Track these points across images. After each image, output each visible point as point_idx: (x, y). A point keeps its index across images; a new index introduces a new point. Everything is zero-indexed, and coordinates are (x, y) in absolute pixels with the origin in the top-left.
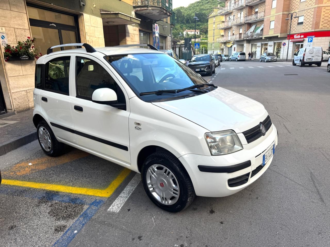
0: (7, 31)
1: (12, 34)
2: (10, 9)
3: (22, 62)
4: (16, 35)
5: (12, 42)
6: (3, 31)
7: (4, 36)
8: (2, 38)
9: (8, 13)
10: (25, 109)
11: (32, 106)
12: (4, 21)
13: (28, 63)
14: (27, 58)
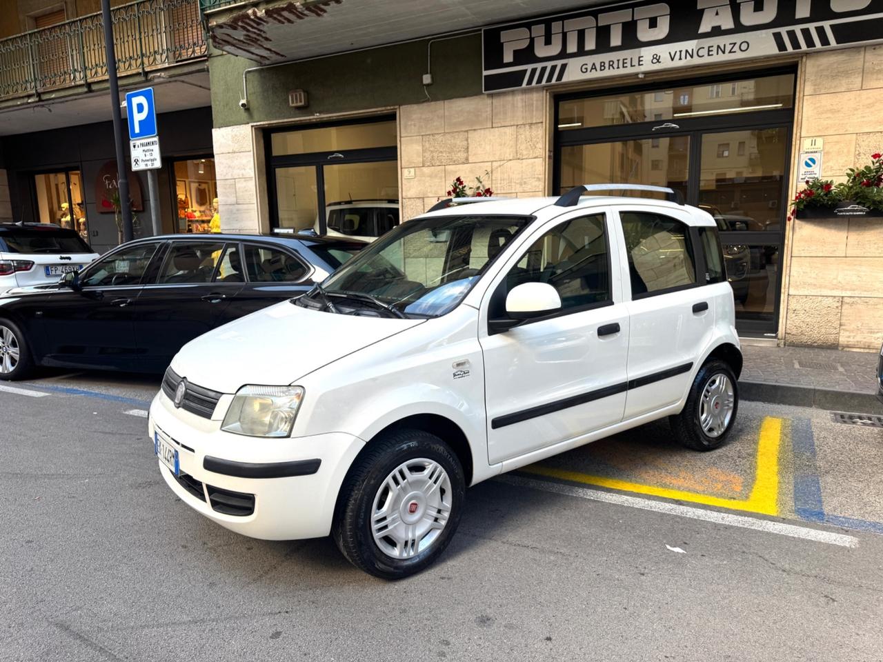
0: (828, 146)
1: (845, 151)
2: (862, 87)
3: (853, 222)
4: (857, 152)
5: (838, 171)
6: (816, 147)
7: (814, 158)
8: (807, 165)
9: (847, 100)
10: (820, 342)
11: (848, 342)
12: (830, 122)
13: (877, 224)
14: (861, 213)
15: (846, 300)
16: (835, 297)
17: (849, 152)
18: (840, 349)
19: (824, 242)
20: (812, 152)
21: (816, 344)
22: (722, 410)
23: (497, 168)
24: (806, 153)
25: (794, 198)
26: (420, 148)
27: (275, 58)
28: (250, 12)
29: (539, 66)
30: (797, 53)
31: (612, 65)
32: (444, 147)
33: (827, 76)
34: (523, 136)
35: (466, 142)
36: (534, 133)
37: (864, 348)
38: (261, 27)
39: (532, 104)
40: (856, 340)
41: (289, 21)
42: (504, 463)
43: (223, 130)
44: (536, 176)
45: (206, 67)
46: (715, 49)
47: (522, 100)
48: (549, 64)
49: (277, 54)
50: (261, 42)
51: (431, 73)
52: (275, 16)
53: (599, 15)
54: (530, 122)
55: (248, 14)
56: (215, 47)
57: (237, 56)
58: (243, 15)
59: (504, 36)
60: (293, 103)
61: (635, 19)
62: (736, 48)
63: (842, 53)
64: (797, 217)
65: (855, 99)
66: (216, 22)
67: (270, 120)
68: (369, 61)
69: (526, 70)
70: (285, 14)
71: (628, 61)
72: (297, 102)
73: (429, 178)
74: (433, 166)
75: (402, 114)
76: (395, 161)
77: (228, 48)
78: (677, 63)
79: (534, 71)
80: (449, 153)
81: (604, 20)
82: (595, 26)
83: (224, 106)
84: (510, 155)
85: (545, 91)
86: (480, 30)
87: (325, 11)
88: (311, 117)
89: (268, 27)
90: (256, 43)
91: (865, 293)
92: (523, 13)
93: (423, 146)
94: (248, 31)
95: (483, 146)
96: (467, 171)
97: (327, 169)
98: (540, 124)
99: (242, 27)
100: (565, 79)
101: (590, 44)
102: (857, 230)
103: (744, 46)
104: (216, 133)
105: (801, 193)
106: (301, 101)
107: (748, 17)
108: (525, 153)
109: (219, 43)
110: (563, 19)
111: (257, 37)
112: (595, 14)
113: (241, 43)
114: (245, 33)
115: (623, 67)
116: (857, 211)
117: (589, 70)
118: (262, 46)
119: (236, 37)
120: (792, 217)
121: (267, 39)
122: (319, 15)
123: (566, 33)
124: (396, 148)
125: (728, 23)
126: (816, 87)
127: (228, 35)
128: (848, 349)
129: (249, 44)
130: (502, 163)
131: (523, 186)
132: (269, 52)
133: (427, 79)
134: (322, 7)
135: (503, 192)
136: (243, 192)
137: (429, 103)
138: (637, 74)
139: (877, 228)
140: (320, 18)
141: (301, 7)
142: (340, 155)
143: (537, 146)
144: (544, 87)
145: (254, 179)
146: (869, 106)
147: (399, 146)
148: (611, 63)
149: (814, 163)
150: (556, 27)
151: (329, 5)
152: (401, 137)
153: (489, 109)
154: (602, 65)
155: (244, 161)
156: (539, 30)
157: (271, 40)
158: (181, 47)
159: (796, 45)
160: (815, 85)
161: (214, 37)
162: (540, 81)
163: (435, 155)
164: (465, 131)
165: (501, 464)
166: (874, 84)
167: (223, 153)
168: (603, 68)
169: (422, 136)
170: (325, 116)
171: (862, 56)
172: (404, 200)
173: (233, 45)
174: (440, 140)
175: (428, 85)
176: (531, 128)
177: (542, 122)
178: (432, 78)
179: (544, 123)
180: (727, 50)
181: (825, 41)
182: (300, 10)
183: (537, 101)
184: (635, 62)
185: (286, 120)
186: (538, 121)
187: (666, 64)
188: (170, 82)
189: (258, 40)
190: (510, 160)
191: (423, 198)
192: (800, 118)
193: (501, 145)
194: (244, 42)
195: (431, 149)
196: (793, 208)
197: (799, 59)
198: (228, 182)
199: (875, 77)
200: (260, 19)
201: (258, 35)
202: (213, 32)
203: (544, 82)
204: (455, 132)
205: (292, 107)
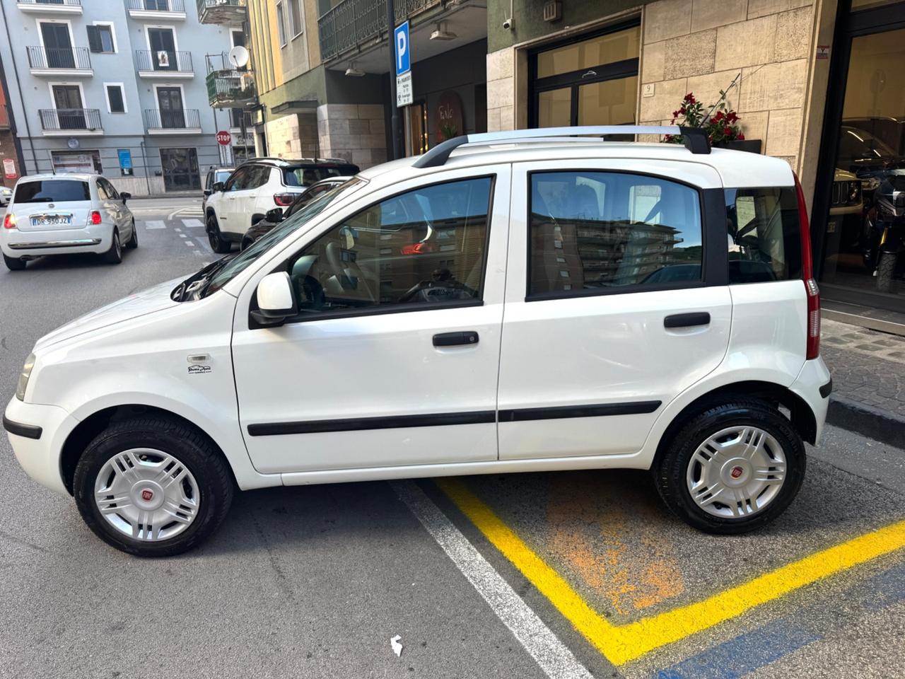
23: (748, 76)
26: (662, 57)
32: (688, 53)
34: (784, 28)
35: (713, 44)
36: (800, 21)
43: (495, 54)
44: (797, 86)
54: (796, 6)
60: (546, 16)
67: (530, 39)
72: (550, 15)
73: (668, 95)
74: (674, 79)
75: (646, 16)
80: (693, 60)
83: (496, 28)
84: (765, 57)
88: (562, 32)
93: (666, 54)
95: (733, 47)
96: (712, 84)
97: (583, 90)
98: (809, 9)
104: (489, 59)
106: (553, 14)
108: (785, 52)
124: (637, 60)
130: (755, 69)
131: (779, 101)
135: (752, 110)
136: (506, 121)
142: (594, 72)
143: (802, 41)
145: (514, 106)
147: (640, 57)
152: (643, 45)
155: (507, 88)
163: (678, 64)
164: (714, 29)
165: (279, 475)
167: (493, 80)
169: (666, 40)
170: (573, 28)
174: (685, 44)
176: (796, 15)
179: (814, 6)
185: (541, 38)
186: (808, 4)
190: (765, 64)
191: (661, 121)
193: (755, 44)
195: (674, 57)
198: (495, 111)
204: (702, 31)
205: (546, 22)
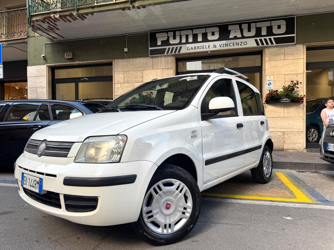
0: (275, 79)
1: (281, 80)
2: (284, 59)
3: (285, 105)
4: (285, 81)
5: (279, 87)
6: (271, 79)
7: (271, 83)
8: (269, 85)
9: (280, 63)
10: (277, 149)
11: (287, 148)
12: (275, 70)
13: (293, 105)
14: (288, 101)
15: (285, 133)
16: (281, 132)
17: (282, 80)
18: (285, 150)
19: (276, 112)
20: (270, 81)
21: (276, 149)
22: (269, 166)
24: (268, 81)
25: (265, 96)
26: (123, 76)
27: (59, 38)
28: (52, 15)
29: (171, 47)
30: (263, 47)
31: (199, 48)
32: (133, 76)
33: (273, 55)
34: (165, 73)
35: (142, 75)
36: (169, 72)
37: (293, 150)
38: (56, 23)
39: (168, 61)
40: (289, 147)
41: (69, 21)
42: (208, 184)
43: (33, 67)
45: (26, 41)
46: (235, 44)
47: (164, 59)
48: (175, 47)
49: (61, 36)
50: (55, 30)
51: (127, 48)
52: (63, 18)
53: (194, 30)
54: (167, 67)
55: (51, 16)
56: (33, 31)
57: (42, 36)
58: (48, 17)
59: (157, 35)
60: (66, 56)
61: (207, 32)
62: (243, 44)
63: (277, 47)
64: (267, 103)
65: (283, 63)
66: (35, 19)
67: (56, 64)
68: (101, 42)
69: (166, 49)
70: (68, 18)
71: (205, 47)
72: (68, 56)
73: (126, 88)
74: (128, 83)
75: (115, 63)
76: (112, 82)
77: (39, 31)
78: (222, 48)
79: (169, 49)
80: (135, 78)
81: (195, 32)
82: (192, 33)
83: (34, 57)
85: (173, 57)
86: (148, 33)
87: (86, 18)
88: (75, 63)
89: (59, 23)
90: (52, 30)
91: (291, 130)
92: (165, 27)
93: (124, 75)
94: (50, 24)
95: (149, 76)
97: (80, 84)
98: (171, 69)
99: (47, 22)
100: (181, 52)
101: (190, 40)
102: (287, 108)
103: (245, 43)
104: (29, 68)
105: (268, 94)
106: (70, 56)
107: (246, 34)
109: (35, 29)
110: (180, 30)
111: (54, 28)
112: (192, 29)
113: (45, 30)
114: (48, 25)
115: (203, 49)
116: (287, 100)
117: (190, 49)
118: (55, 32)
119: (43, 27)
120: (265, 103)
121: (58, 29)
122: (83, 20)
123: (181, 35)
124: (112, 76)
125: (239, 36)
126: (270, 58)
127: (40, 25)
128: (287, 151)
129: (49, 31)
132: (57, 35)
133: (126, 50)
134: (85, 16)
136: (40, 93)
137: (127, 59)
138: (207, 52)
139: (293, 107)
140: (83, 21)
141: (76, 15)
142: (86, 79)
144: (173, 55)
145: (46, 88)
146: (288, 65)
147: (113, 75)
148: (198, 47)
149: (271, 84)
150: (177, 33)
151: (88, 15)
152: (114, 72)
153: (151, 62)
154: (195, 48)
155: (42, 80)
156: (171, 34)
157: (59, 30)
158: (14, 32)
159: (263, 44)
160: (269, 58)
161: (33, 26)
162: (171, 52)
163: (129, 79)
164: (142, 70)
165: (206, 184)
166: (288, 58)
167: (32, 77)
168: (195, 49)
169: (124, 71)
170: (81, 62)
171: (283, 49)
172: (115, 96)
173: (42, 31)
174: (131, 73)
175: (126, 52)
176: (168, 70)
177: (172, 68)
178: (128, 49)
179: (173, 69)
180: (240, 44)
181: (272, 43)
182: (75, 16)
183: (170, 60)
184: (207, 47)
185: (63, 64)
186: (171, 68)
187: (218, 48)
188: (7, 47)
189: (53, 29)
192: (265, 68)
193: (156, 76)
194: (47, 30)
195: (128, 77)
196: (265, 100)
197: (263, 49)
198: (33, 89)
199: (288, 56)
200: (56, 19)
201: (54, 26)
202: (33, 23)
203: (173, 53)
204: (138, 70)
205: (66, 58)
